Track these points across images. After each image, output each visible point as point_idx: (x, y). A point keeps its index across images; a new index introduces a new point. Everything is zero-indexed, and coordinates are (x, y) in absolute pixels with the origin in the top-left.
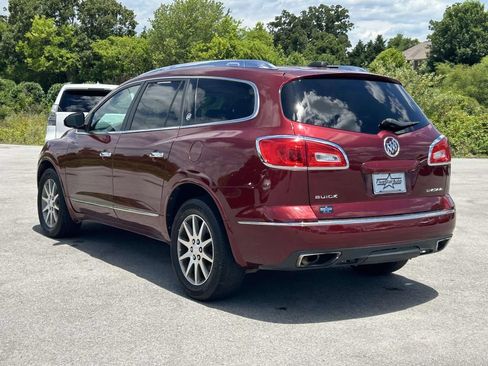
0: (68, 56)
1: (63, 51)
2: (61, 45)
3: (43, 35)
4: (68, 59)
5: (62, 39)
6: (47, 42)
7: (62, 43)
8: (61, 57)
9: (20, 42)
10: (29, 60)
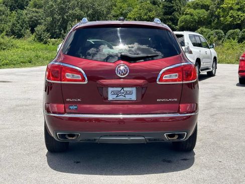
0: (242, 15)
1: (239, 13)
2: (239, 10)
3: (230, 5)
4: (241, 16)
5: (239, 6)
6: (231, 8)
7: (239, 9)
8: (238, 16)
9: (218, 10)
10: (222, 19)
